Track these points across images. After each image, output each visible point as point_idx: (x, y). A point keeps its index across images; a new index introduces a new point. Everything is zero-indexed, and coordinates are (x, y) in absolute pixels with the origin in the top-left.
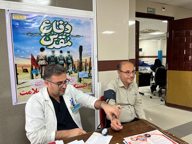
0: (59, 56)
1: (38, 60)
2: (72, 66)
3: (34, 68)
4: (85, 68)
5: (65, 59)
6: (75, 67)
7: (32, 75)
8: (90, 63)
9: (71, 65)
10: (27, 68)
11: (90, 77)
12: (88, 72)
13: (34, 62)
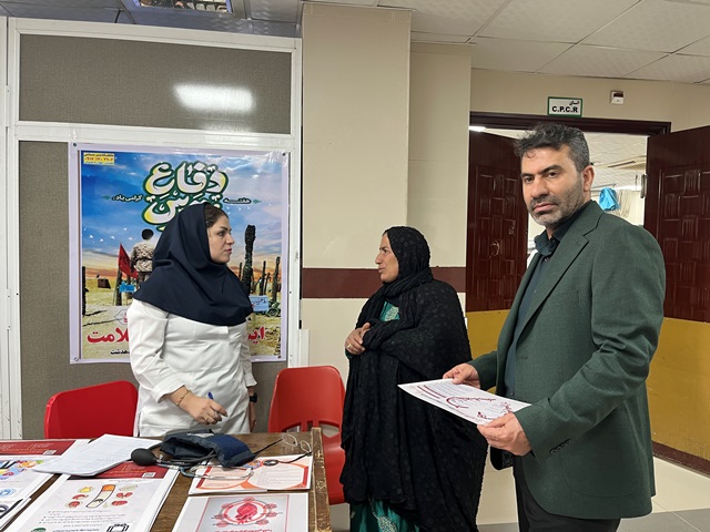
1: (135, 259)
3: (124, 278)
7: (119, 296)
8: (277, 272)
10: (107, 278)
11: (274, 311)
13: (126, 263)
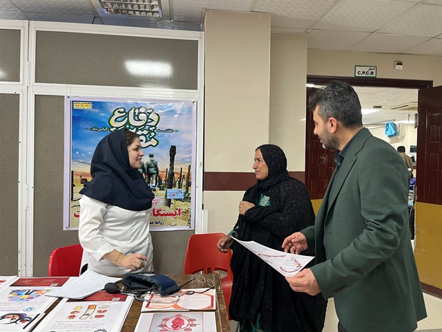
2: (156, 178)
4: (179, 184)
6: (160, 180)
9: (154, 176)
10: (86, 178)
11: (187, 198)
12: (183, 190)
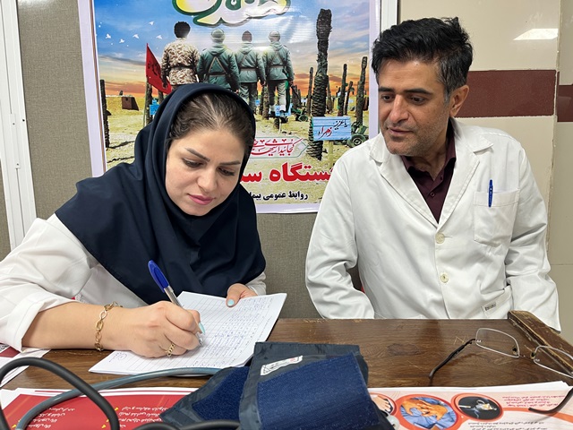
0: (240, 55)
2: (288, 91)
3: (155, 95)
5: (262, 64)
6: (297, 96)
8: (363, 81)
9: (283, 87)
11: (359, 138)
